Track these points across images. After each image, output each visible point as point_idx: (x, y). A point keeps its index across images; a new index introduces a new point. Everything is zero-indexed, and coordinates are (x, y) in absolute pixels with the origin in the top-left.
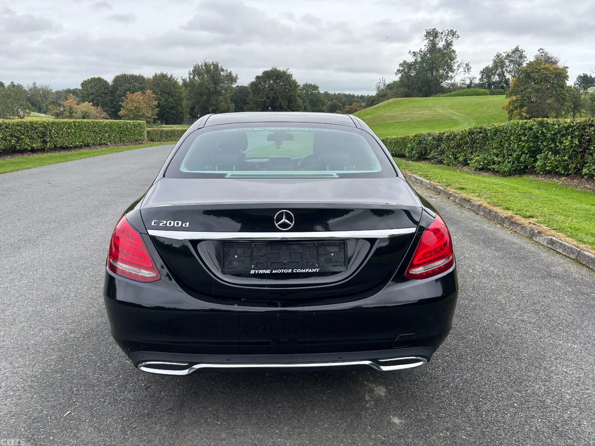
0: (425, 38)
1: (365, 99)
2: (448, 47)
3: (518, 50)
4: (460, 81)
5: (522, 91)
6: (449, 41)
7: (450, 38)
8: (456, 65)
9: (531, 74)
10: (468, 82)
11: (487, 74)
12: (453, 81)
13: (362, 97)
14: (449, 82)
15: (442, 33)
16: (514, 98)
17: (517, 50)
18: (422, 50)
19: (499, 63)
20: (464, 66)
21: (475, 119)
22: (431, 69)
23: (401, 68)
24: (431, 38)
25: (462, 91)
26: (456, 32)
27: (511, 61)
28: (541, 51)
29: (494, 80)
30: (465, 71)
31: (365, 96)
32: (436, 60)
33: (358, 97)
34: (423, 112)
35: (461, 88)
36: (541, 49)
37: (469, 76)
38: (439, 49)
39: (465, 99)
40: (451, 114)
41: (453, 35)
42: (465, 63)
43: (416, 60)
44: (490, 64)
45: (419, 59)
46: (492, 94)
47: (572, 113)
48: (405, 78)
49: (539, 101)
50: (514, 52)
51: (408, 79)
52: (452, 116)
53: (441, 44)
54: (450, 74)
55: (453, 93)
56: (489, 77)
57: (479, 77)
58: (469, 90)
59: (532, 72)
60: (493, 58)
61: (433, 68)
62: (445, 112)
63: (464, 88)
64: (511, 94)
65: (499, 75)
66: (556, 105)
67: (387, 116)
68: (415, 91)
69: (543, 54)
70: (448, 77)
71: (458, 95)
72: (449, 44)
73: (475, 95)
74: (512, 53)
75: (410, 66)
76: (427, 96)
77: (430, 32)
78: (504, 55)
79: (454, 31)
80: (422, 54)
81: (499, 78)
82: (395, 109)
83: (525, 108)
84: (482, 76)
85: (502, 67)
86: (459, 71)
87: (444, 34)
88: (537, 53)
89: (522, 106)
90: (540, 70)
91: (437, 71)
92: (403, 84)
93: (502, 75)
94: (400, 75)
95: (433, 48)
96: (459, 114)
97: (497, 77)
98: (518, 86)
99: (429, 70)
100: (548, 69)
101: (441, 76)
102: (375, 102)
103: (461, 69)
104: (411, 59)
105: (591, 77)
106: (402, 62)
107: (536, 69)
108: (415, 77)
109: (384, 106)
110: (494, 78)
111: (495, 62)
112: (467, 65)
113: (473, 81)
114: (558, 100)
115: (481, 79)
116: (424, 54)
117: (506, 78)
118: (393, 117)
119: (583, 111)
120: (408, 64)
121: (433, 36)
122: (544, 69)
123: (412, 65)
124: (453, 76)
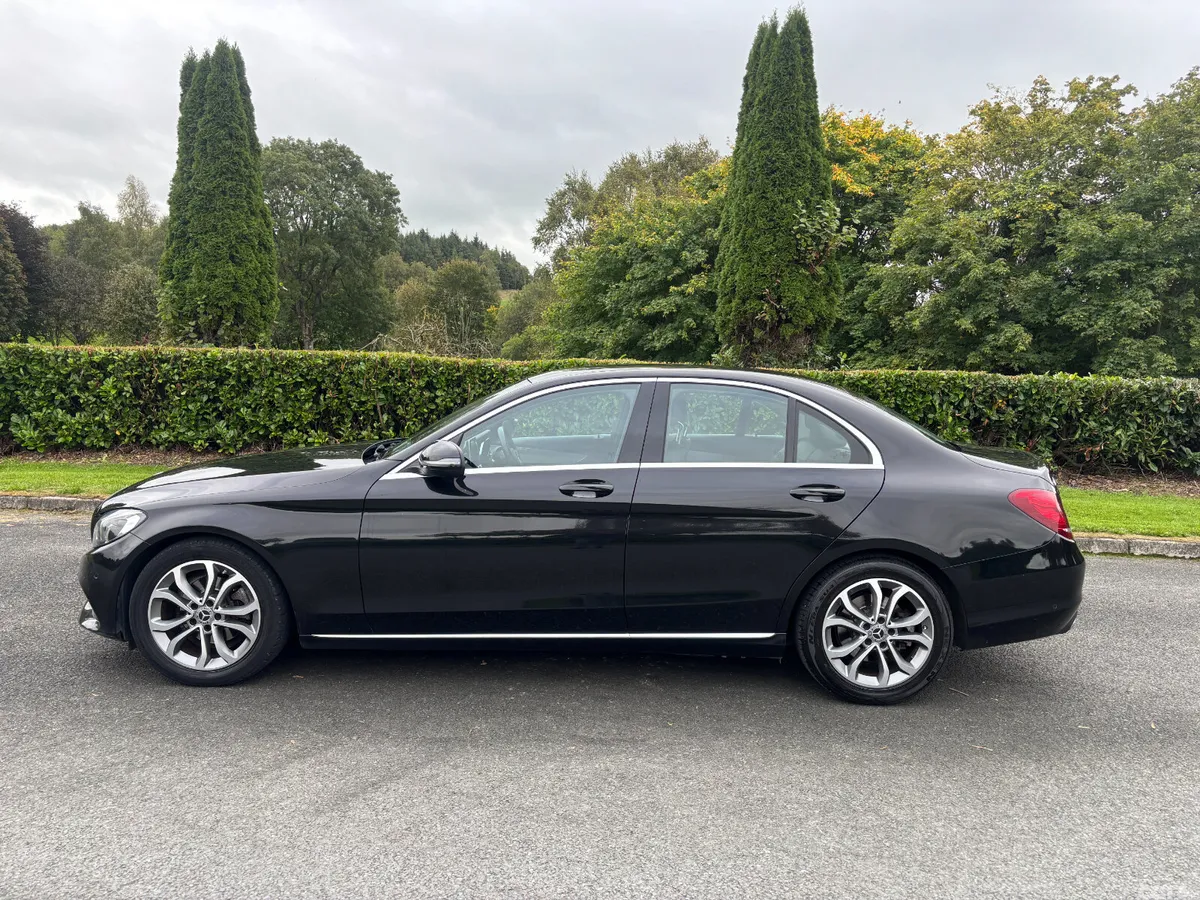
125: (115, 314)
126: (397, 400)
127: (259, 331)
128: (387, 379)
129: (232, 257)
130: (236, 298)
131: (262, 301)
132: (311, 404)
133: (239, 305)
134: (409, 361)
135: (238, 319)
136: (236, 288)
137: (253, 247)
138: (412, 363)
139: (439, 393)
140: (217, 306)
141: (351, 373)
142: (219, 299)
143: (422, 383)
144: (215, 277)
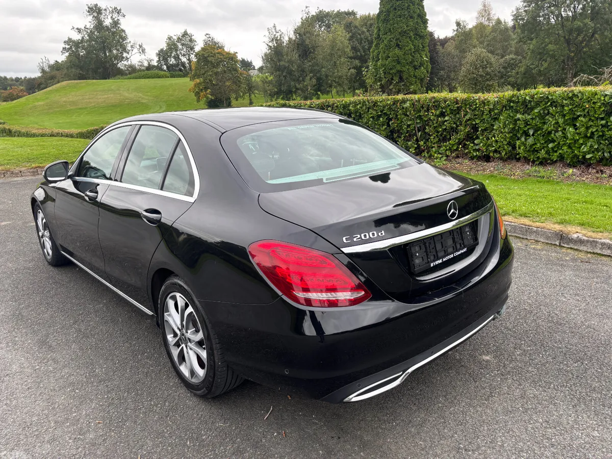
0: (88, 14)
1: (22, 82)
2: (116, 25)
3: (187, 34)
4: (137, 63)
5: (204, 74)
6: (116, 19)
7: (115, 15)
8: (129, 45)
9: (209, 58)
10: (146, 64)
11: (164, 57)
12: (129, 62)
13: (17, 80)
14: (125, 63)
15: (105, 10)
16: (198, 81)
17: (185, 34)
18: (88, 27)
19: (172, 46)
20: (138, 47)
21: (164, 101)
22: (104, 49)
23: (67, 47)
24: (95, 14)
25: (143, 73)
26: (120, 10)
27: (183, 45)
28: (208, 36)
29: (171, 63)
30: (140, 53)
31: (21, 78)
32: (106, 39)
33: (12, 79)
34: (106, 96)
35: (140, 70)
36: (207, 34)
37: (146, 57)
38: (107, 27)
39: (149, 81)
40: (139, 98)
41: (118, 13)
42: (138, 44)
43: (83, 38)
44: (164, 46)
45: (87, 37)
46: (173, 76)
47: (248, 94)
48: (74, 58)
49: (220, 84)
50: (183, 36)
51: (78, 59)
52: (140, 99)
53: (108, 22)
54: (125, 55)
55: (133, 75)
56: (165, 60)
57: (156, 59)
58: (149, 72)
59: (208, 56)
60: (166, 40)
61: (104, 47)
62: (132, 96)
63: (144, 70)
64: (194, 77)
65: (174, 57)
66: (234, 87)
67: (64, 102)
68: (90, 72)
69: (210, 39)
70: (123, 58)
71: (140, 78)
72: (116, 23)
73: (157, 78)
74: (182, 36)
75: (77, 44)
76: (106, 79)
77: (92, 8)
78: (175, 38)
79: (119, 9)
80: (89, 31)
81: (175, 60)
82: (73, 93)
83: (209, 90)
84: (159, 58)
85: (176, 50)
86: (133, 53)
87: (108, 11)
88: (205, 38)
89: (206, 88)
90: (215, 54)
91: (110, 51)
92: (73, 65)
93: (177, 58)
94: (67, 54)
95: (99, 26)
96: (147, 97)
97: (173, 60)
98: (199, 69)
99: (100, 49)
100: (222, 54)
101: (116, 57)
102: (42, 86)
103: (135, 50)
104: (77, 37)
105: (248, 61)
106: (67, 39)
107: (212, 53)
108: (86, 56)
109: (57, 90)
110: (171, 61)
111: (168, 44)
112: (141, 46)
113: (151, 63)
114: (234, 82)
115: (159, 61)
116: (91, 31)
117: (182, 61)
118: (73, 103)
119: (256, 92)
120: (74, 42)
121: (97, 12)
122: (218, 53)
123: (79, 43)
124: (128, 57)
125: (466, 76)
126: (427, 123)
127: (412, 84)
128: (420, 111)
129: (398, 45)
130: (399, 67)
131: (415, 68)
132: (386, 127)
133: (401, 71)
134: (430, 100)
135: (401, 78)
136: (399, 63)
137: (410, 37)
138: (433, 100)
139: (447, 118)
140: (389, 73)
141: (403, 108)
142: (391, 69)
143: (438, 113)
144: (389, 57)
